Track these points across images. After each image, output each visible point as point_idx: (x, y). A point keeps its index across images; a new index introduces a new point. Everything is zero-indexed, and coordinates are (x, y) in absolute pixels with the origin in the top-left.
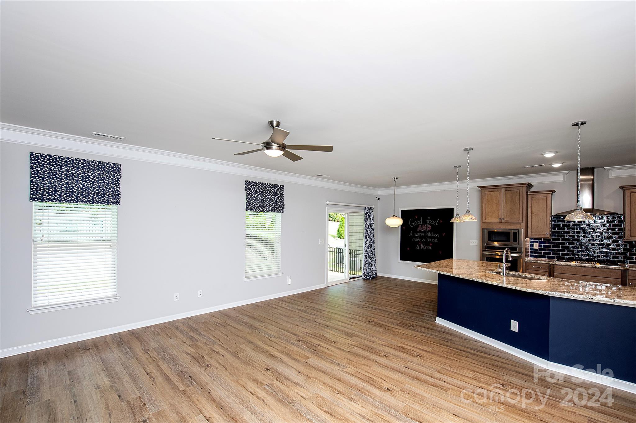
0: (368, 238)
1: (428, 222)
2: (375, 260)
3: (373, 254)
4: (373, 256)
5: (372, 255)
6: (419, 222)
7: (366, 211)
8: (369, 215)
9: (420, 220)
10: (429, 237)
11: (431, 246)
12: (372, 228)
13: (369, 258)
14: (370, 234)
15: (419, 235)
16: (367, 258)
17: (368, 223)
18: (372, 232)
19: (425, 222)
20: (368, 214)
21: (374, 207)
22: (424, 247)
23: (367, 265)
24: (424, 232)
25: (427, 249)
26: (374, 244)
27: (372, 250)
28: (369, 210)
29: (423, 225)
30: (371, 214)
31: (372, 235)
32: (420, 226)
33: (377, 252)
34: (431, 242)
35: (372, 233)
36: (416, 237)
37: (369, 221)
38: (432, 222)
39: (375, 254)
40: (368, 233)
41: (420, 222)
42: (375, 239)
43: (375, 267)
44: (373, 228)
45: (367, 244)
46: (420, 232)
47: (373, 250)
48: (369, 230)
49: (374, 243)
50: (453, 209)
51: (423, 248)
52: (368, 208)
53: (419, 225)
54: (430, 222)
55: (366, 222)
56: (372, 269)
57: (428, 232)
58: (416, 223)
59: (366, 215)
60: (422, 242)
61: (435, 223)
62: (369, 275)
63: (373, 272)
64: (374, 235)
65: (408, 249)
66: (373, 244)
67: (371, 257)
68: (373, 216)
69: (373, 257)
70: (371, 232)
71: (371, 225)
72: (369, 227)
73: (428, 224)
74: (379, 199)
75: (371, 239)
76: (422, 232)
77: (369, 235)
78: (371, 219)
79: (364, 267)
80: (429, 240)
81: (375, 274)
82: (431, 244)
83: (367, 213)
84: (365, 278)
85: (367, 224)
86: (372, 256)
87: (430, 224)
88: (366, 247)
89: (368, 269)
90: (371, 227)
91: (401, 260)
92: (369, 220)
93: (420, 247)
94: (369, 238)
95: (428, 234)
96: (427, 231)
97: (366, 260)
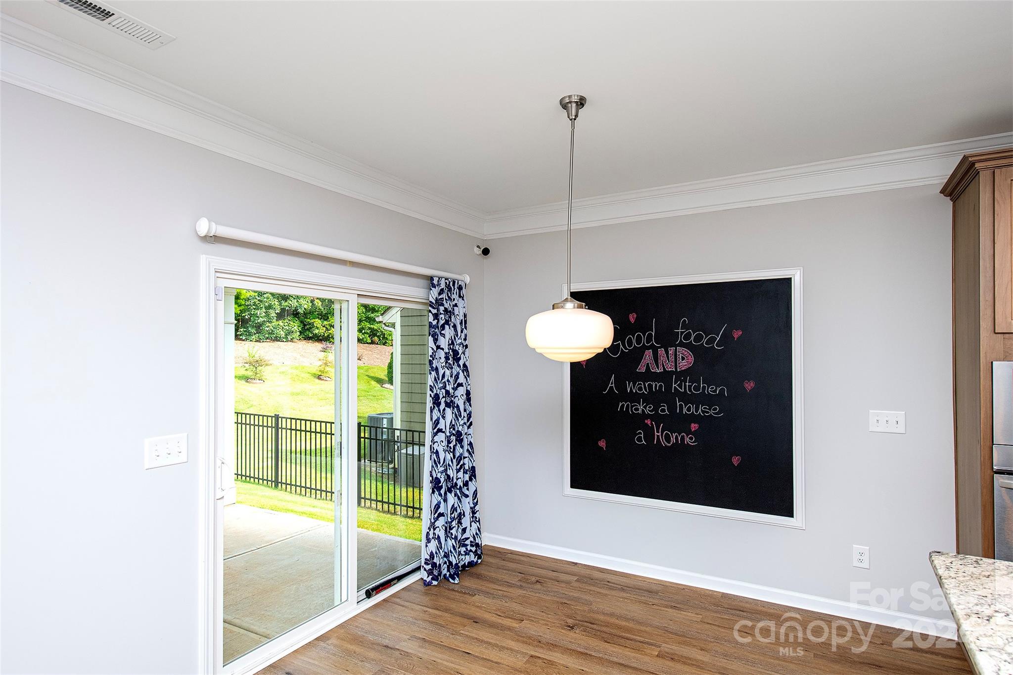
0: (443, 406)
1: (681, 338)
2: (475, 493)
3: (465, 472)
4: (467, 477)
5: (461, 474)
6: (644, 340)
7: (435, 292)
8: (446, 310)
9: (645, 328)
10: (686, 398)
11: (694, 433)
12: (461, 363)
13: (450, 492)
14: (455, 389)
15: (642, 387)
16: (442, 491)
17: (443, 342)
18: (461, 379)
19: (667, 340)
20: (442, 309)
21: (467, 279)
22: (668, 439)
23: (441, 522)
24: (666, 376)
25: (679, 447)
26: (469, 427)
27: (461, 454)
28: (450, 290)
29: (662, 351)
30: (456, 305)
31: (461, 391)
32: (649, 354)
33: (483, 461)
34: (693, 418)
35: (461, 385)
36: (634, 398)
37: (448, 336)
38: (698, 338)
39: (473, 468)
40: (444, 387)
41: (649, 339)
42: (475, 408)
43: (475, 519)
44: (465, 365)
45: (440, 430)
46: (648, 375)
47: (466, 454)
48: (448, 372)
49: (471, 424)
50: (787, 282)
51: (664, 443)
52: (443, 282)
53: (645, 348)
54: (688, 337)
55: (435, 340)
56: (464, 530)
57: (681, 375)
58: (630, 344)
59: (434, 311)
60: (657, 418)
61: (712, 340)
62: (451, 563)
63: (466, 545)
64: (468, 393)
65: (602, 444)
66: (466, 427)
67: (460, 483)
68: (465, 316)
69: (466, 484)
70: (460, 381)
71: (456, 353)
72: (451, 361)
73: (682, 345)
74: (486, 252)
75: (458, 406)
76: (656, 377)
77: (447, 392)
78: (455, 326)
79: (428, 534)
80: (685, 410)
81: (474, 549)
82: (694, 427)
83: (439, 302)
84: (435, 578)
85: (438, 347)
86: (461, 478)
87: (689, 346)
88: (435, 446)
89: (447, 537)
90: (457, 359)
91: (572, 486)
92: (448, 332)
93: (649, 436)
94: (448, 405)
95: (680, 387)
96: (676, 372)
97: (436, 498)
